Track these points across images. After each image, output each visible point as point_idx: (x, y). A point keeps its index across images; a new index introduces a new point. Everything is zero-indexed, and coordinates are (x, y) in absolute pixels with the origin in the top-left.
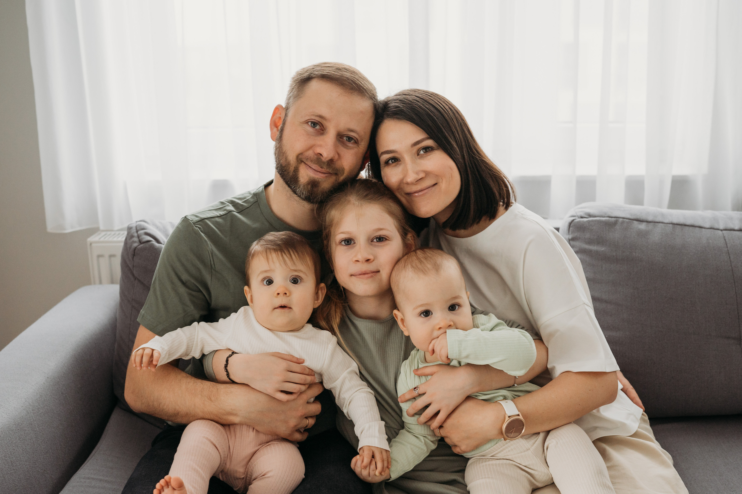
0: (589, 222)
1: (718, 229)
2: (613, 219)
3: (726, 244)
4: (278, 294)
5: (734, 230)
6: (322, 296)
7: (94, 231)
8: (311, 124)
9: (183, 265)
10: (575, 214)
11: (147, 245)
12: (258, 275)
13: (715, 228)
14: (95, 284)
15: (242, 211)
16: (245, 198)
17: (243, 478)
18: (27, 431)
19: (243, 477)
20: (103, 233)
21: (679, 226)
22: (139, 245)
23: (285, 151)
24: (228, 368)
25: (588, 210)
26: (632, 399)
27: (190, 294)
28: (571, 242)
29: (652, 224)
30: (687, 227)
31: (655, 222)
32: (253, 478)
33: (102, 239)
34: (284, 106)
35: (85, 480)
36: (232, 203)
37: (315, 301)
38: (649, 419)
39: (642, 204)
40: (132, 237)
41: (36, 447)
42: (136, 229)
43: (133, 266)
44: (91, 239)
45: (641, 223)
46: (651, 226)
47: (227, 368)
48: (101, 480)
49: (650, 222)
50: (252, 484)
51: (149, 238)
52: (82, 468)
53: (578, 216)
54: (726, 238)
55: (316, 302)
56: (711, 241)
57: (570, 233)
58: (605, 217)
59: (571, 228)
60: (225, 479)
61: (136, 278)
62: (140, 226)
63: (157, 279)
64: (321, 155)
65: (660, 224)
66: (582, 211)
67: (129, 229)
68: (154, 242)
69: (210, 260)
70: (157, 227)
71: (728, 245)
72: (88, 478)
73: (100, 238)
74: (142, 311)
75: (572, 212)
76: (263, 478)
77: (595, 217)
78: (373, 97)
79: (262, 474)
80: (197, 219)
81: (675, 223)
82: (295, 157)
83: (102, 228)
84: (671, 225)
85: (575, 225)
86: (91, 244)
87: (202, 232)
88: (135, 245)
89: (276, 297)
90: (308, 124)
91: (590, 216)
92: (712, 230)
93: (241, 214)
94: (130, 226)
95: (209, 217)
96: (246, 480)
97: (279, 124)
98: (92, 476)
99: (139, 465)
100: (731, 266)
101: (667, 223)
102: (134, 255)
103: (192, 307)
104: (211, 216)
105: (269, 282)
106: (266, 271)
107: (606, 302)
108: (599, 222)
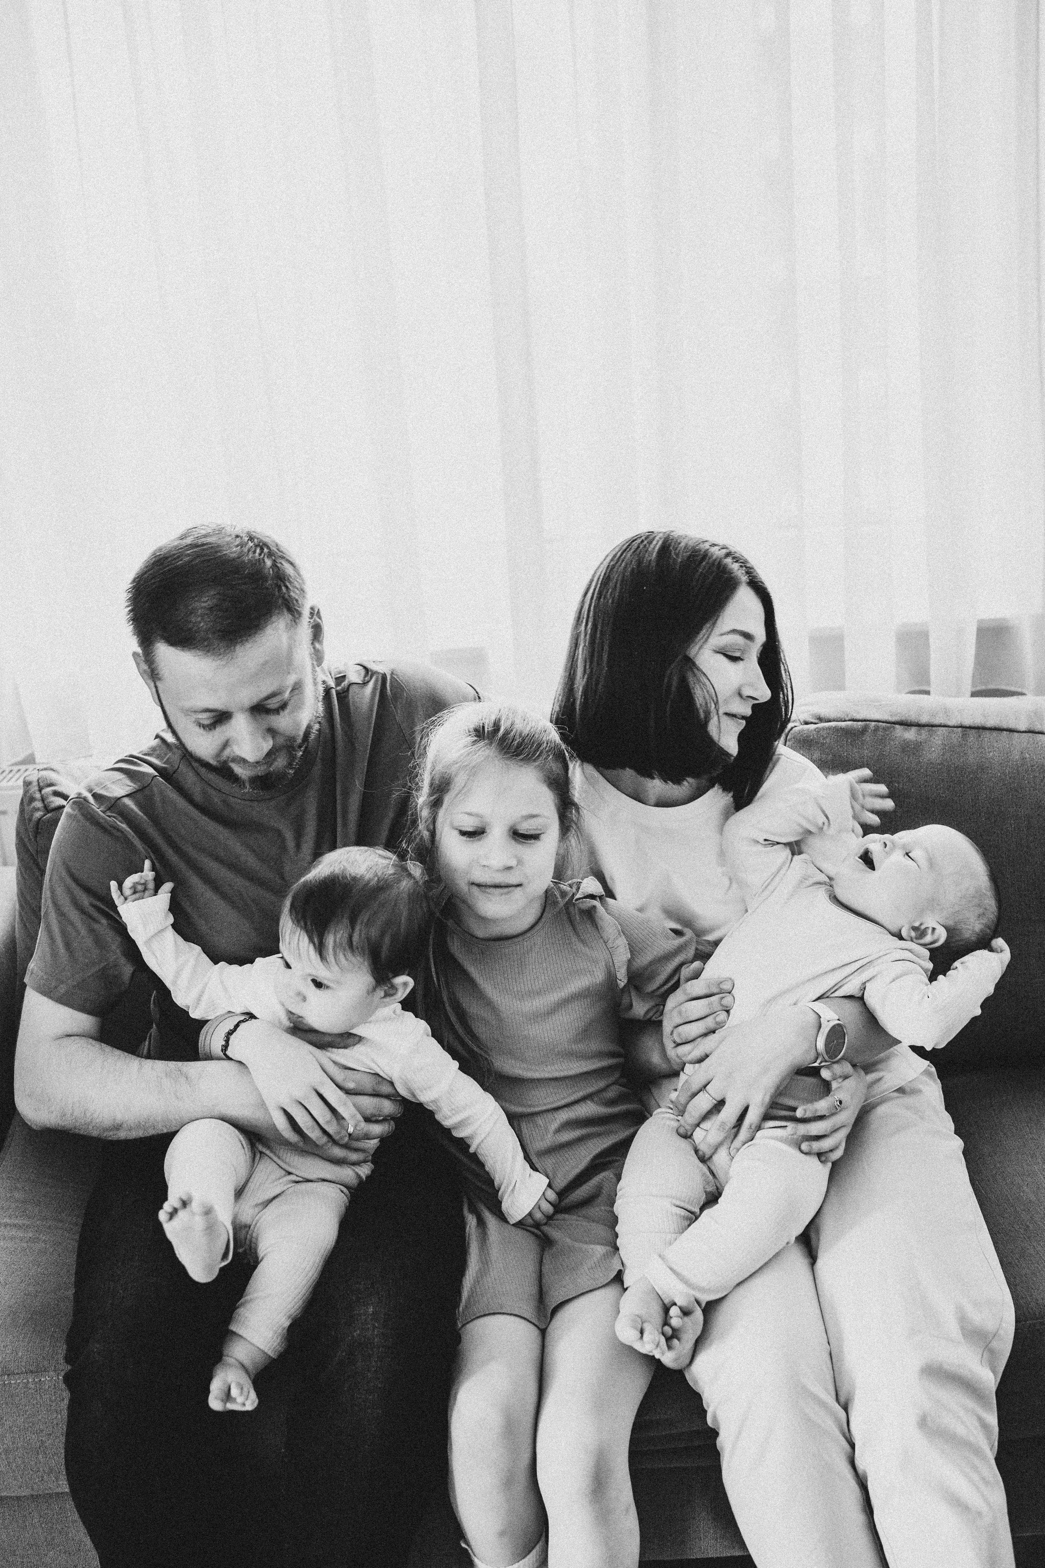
0: (818, 731)
1: (1041, 733)
2: (860, 723)
22: (45, 814)
25: (815, 711)
29: (927, 728)
30: (988, 732)
31: (933, 726)
40: (32, 800)
42: (39, 786)
43: (37, 851)
45: (910, 728)
46: (924, 732)
49: (925, 726)
53: (798, 722)
58: (845, 721)
62: (44, 780)
65: (942, 728)
66: (807, 712)
67: (27, 786)
74: (32, 964)
77: (829, 721)
84: (960, 729)
85: (796, 738)
88: (38, 814)
91: (821, 719)
92: (1030, 734)
94: (28, 781)
101: (954, 727)
102: (37, 833)
108: (837, 730)
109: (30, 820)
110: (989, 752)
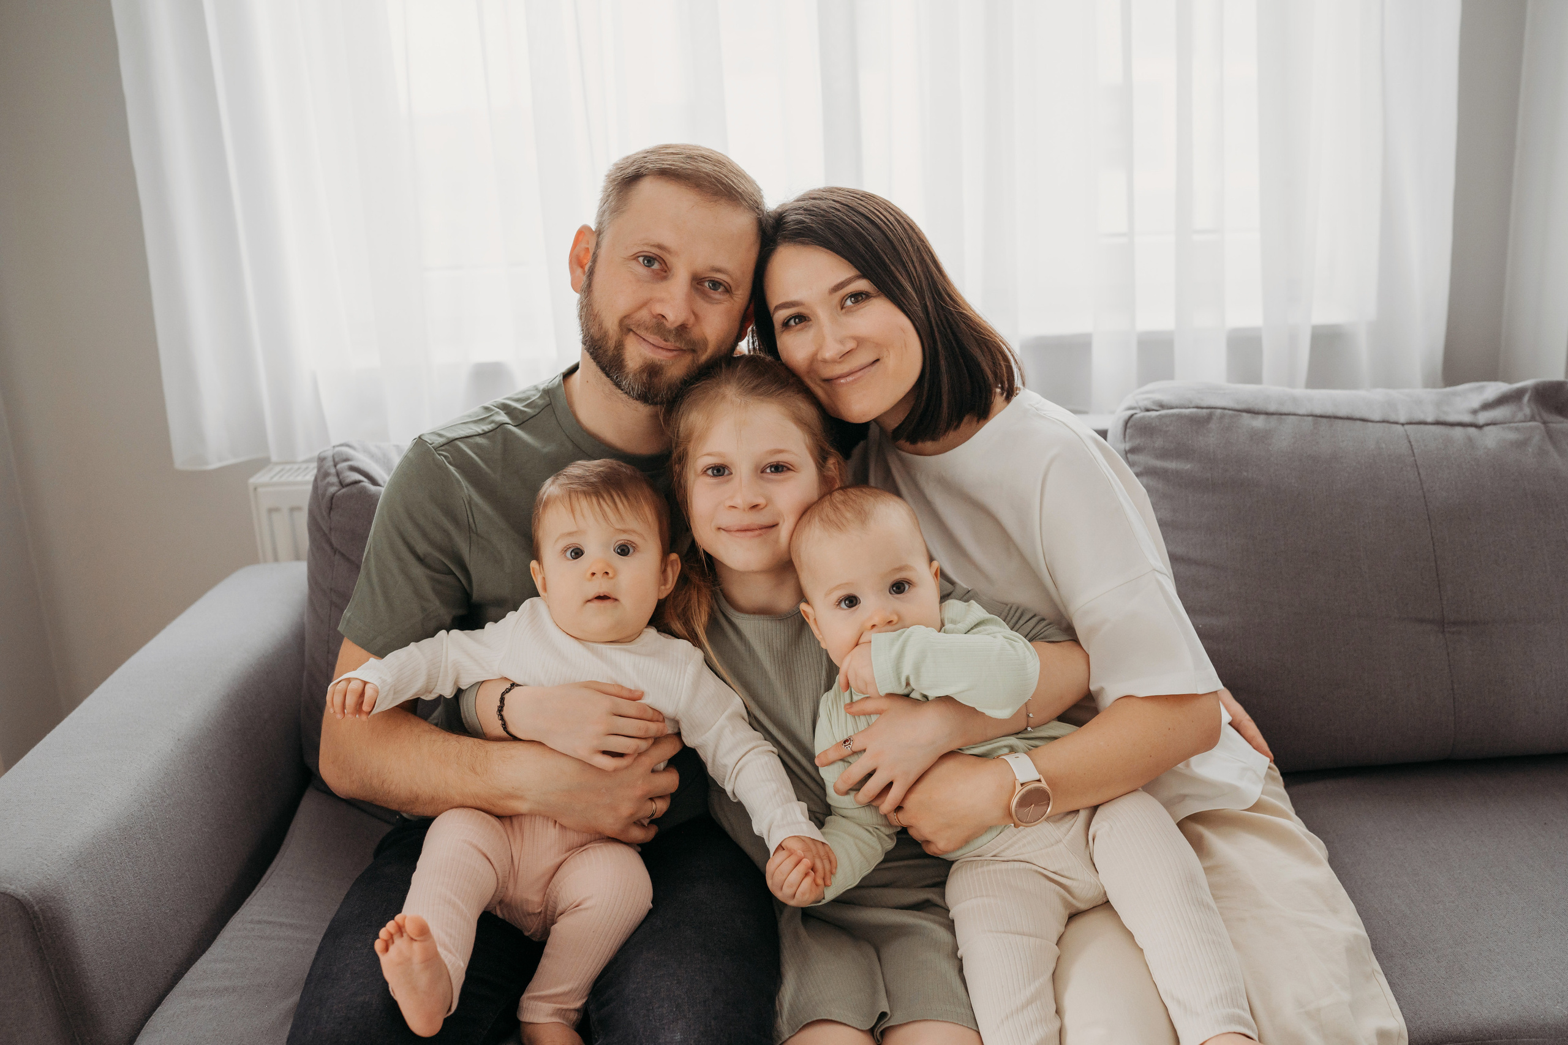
0: (1161, 417)
1: (1396, 423)
2: (1205, 410)
3: (1413, 450)
4: (593, 574)
5: (1425, 423)
6: (673, 577)
7: (262, 463)
8: (644, 261)
9: (417, 525)
10: (1134, 404)
11: (354, 489)
12: (557, 541)
13: (1392, 420)
14: (265, 561)
15: (523, 422)
16: (528, 398)
17: (540, 913)
18: (142, 840)
19: (539, 910)
20: (278, 468)
21: (1324, 420)
22: (340, 490)
23: (598, 312)
24: (504, 713)
25: (1158, 397)
26: (1249, 741)
27: (432, 579)
28: (1130, 456)
29: (1275, 417)
30: (1340, 422)
31: (1281, 414)
32: (558, 912)
33: (275, 479)
34: (593, 228)
35: (252, 926)
36: (506, 408)
37: (661, 585)
38: (1282, 774)
39: (1257, 379)
40: (326, 475)
41: (159, 869)
42: (334, 460)
43: (331, 529)
44: (253, 480)
45: (1256, 416)
46: (1273, 421)
47: (502, 713)
48: (281, 925)
49: (1272, 414)
50: (556, 923)
51: (357, 477)
52: (247, 904)
53: (1140, 408)
54: (1412, 440)
55: (663, 587)
56: (1384, 446)
57: (1127, 439)
58: (1189, 408)
59: (1128, 430)
60: (507, 916)
61: (335, 551)
62: (340, 454)
63: (372, 555)
64: (663, 316)
65: (1291, 417)
66: (1147, 399)
67: (321, 460)
68: (367, 484)
69: (467, 515)
70: (372, 456)
71: (1415, 451)
72: (259, 922)
73: (272, 478)
74: (347, 613)
75: (1129, 401)
76: (575, 911)
77: (1172, 408)
78: (755, 206)
79: (575, 904)
80: (441, 440)
81: (1319, 415)
82: (616, 322)
83: (274, 458)
84: (1310, 418)
85: (1135, 425)
86: (255, 489)
87: (450, 463)
88: (333, 489)
89: (590, 580)
90: (638, 261)
91: (1162, 406)
92: (1384, 424)
93: (522, 429)
94: (323, 455)
95: (462, 436)
96: (545, 917)
97: (585, 261)
98: (266, 918)
99: (348, 896)
100: (1423, 489)
101: (1304, 415)
102: (331, 509)
103: (437, 603)
104: (467, 435)
105: (576, 554)
106: (570, 534)
107: (1196, 563)
108: (1180, 417)
109: (323, 495)
110: (1343, 441)
